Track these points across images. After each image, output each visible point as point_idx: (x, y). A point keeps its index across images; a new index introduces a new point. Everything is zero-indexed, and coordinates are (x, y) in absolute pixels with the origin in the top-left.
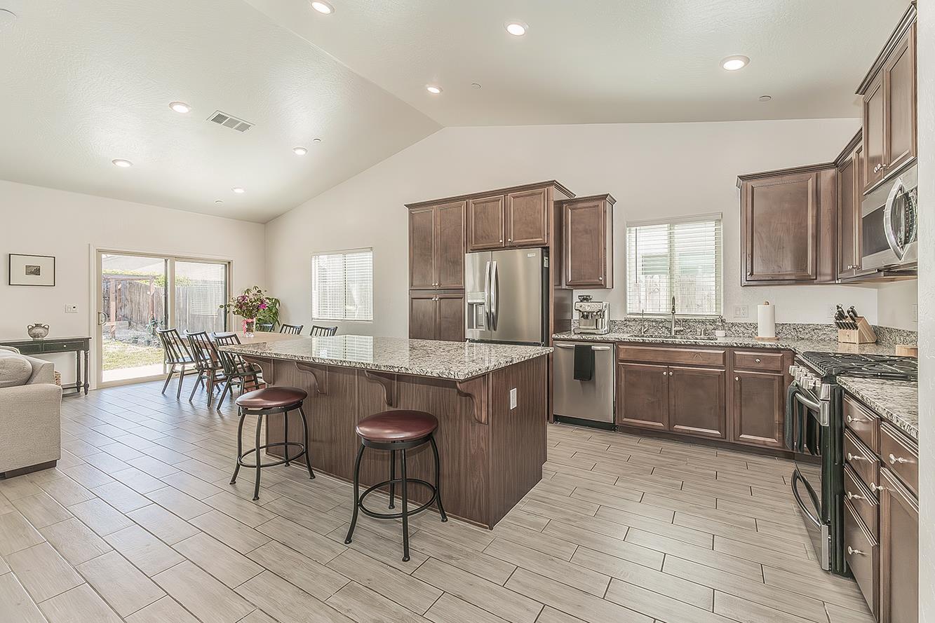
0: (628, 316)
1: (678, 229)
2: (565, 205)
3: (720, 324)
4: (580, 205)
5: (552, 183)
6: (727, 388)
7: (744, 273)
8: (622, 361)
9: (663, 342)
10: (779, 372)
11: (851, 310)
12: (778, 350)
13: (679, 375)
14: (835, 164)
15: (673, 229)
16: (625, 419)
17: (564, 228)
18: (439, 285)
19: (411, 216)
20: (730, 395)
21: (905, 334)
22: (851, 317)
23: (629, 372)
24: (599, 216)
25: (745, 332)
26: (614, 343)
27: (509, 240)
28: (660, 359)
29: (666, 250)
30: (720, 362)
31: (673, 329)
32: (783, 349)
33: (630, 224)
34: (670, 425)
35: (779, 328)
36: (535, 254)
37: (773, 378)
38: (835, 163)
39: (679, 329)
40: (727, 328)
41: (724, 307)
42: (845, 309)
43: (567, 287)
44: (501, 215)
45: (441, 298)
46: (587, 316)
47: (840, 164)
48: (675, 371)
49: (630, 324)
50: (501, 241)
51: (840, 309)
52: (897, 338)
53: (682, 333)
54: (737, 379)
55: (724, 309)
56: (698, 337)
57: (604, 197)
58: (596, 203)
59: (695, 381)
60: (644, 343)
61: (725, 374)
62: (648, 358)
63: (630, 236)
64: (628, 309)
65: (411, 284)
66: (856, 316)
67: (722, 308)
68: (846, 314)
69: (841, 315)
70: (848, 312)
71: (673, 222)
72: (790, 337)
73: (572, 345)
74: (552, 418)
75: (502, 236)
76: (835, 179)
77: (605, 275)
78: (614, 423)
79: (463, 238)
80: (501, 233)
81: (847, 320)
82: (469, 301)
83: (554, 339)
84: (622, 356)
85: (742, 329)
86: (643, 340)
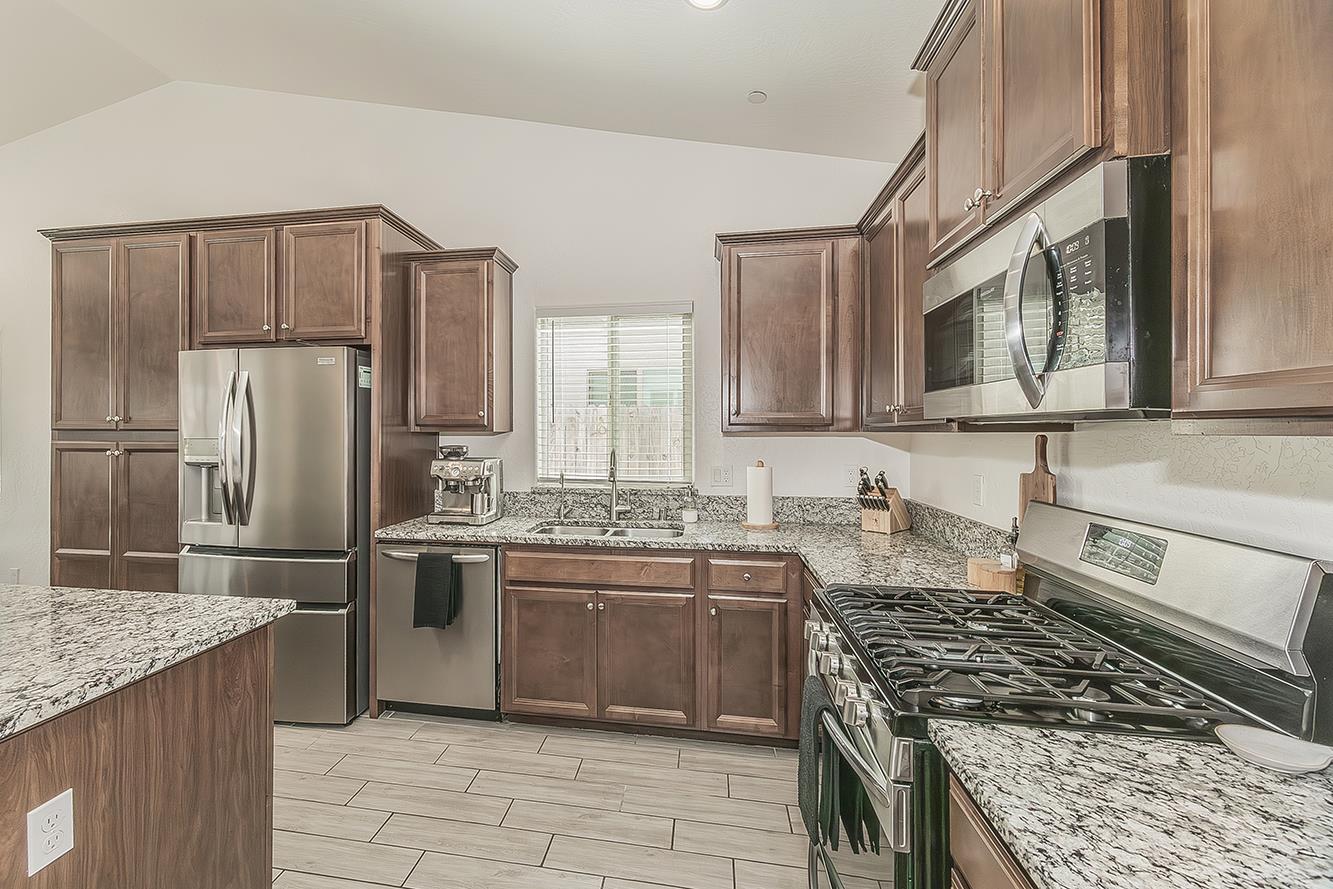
0: (539, 484)
1: (623, 327)
2: (413, 264)
3: (690, 500)
4: (443, 266)
5: (375, 211)
6: (698, 627)
7: (726, 412)
8: (513, 583)
9: (587, 544)
10: (779, 595)
11: (880, 477)
12: (777, 556)
13: (615, 606)
14: (859, 230)
15: (616, 325)
16: (518, 701)
17: (412, 310)
18: (127, 419)
19: (58, 258)
20: (702, 641)
21: (962, 526)
22: (880, 488)
23: (527, 605)
24: (478, 291)
25: (728, 512)
26: (495, 546)
27: (284, 326)
28: (583, 578)
29: (605, 364)
30: (686, 582)
31: (616, 509)
32: (785, 554)
33: (543, 312)
34: (601, 707)
35: (779, 506)
36: (336, 359)
37: (769, 607)
38: (859, 227)
39: (623, 508)
40: (700, 506)
41: (696, 467)
42: (872, 478)
43: (418, 429)
44: (267, 270)
45: (129, 451)
46: (456, 488)
47: (868, 230)
48: (609, 599)
49: (542, 498)
50: (266, 327)
51: (865, 476)
52: (947, 528)
53: (629, 515)
54: (713, 612)
55: (696, 471)
56: (654, 523)
57: (488, 254)
58: (471, 264)
59: (646, 617)
60: (553, 547)
61: (694, 604)
62: (561, 575)
63: (542, 333)
64: (540, 471)
65: (57, 416)
66: (886, 487)
67: (694, 469)
68: (873, 484)
69: (866, 487)
70: (877, 482)
71: (617, 313)
72: (793, 520)
73: (412, 554)
74: (374, 705)
75: (269, 317)
76: (858, 256)
77: (490, 407)
78: (498, 708)
79: (182, 319)
80: (267, 309)
81: (873, 493)
82: (187, 459)
83: (381, 541)
84: (513, 572)
85: (724, 508)
86: (551, 540)
